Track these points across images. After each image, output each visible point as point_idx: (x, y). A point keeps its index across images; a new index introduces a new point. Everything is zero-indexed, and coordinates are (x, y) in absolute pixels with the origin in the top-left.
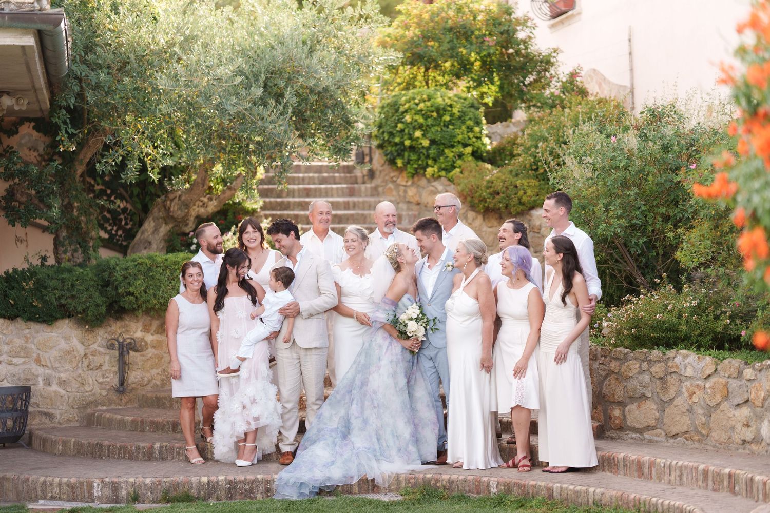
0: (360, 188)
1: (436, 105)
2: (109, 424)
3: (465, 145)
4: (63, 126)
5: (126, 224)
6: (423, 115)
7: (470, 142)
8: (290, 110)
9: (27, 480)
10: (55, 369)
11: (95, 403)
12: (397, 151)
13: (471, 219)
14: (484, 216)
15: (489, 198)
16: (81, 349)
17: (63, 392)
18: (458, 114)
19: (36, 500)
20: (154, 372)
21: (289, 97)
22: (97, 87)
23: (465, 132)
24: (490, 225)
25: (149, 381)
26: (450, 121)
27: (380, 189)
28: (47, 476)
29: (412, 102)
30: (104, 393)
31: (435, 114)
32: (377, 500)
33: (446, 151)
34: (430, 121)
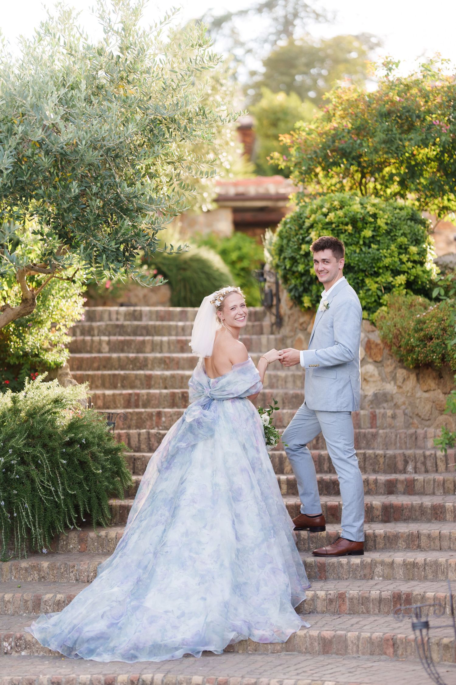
0: (260, 339)
1: (351, 215)
3: (396, 273)
6: (333, 230)
7: (404, 268)
12: (303, 284)
13: (401, 380)
14: (417, 375)
15: (418, 346)
18: (386, 227)
23: (396, 254)
24: (425, 388)
26: (373, 236)
27: (289, 341)
29: (319, 212)
31: (350, 228)
33: (367, 281)
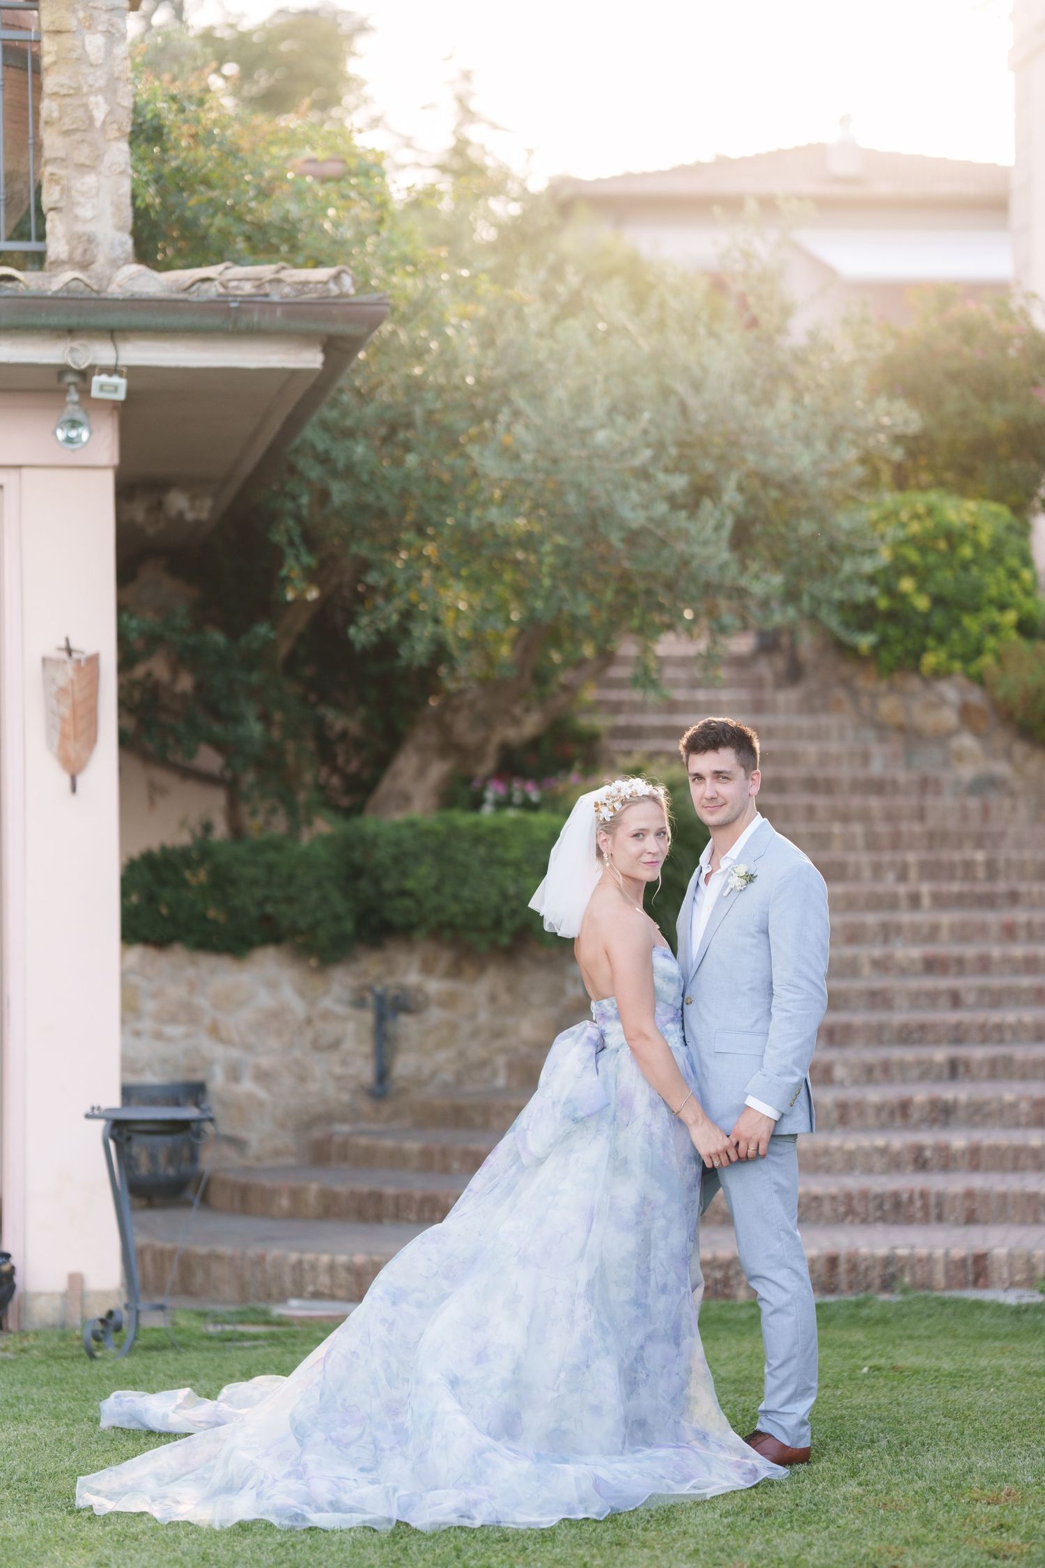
0: (773, 698)
1: (945, 525)
2: (367, 1159)
3: (1003, 607)
4: (289, 552)
5: (348, 762)
6: (919, 547)
7: (1014, 600)
8: (729, 522)
9: (261, 1260)
10: (248, 1048)
11: (327, 1118)
13: (1021, 759)
16: (299, 1008)
17: (261, 1093)
18: (990, 544)
19: (283, 1298)
20: (442, 1056)
21: (731, 496)
22: (349, 472)
23: (1004, 581)
25: (433, 1075)
26: (973, 557)
27: (817, 701)
28: (302, 1251)
30: (345, 1097)
31: (942, 545)
32: (992, 1302)
33: (966, 618)
34: (932, 559)
